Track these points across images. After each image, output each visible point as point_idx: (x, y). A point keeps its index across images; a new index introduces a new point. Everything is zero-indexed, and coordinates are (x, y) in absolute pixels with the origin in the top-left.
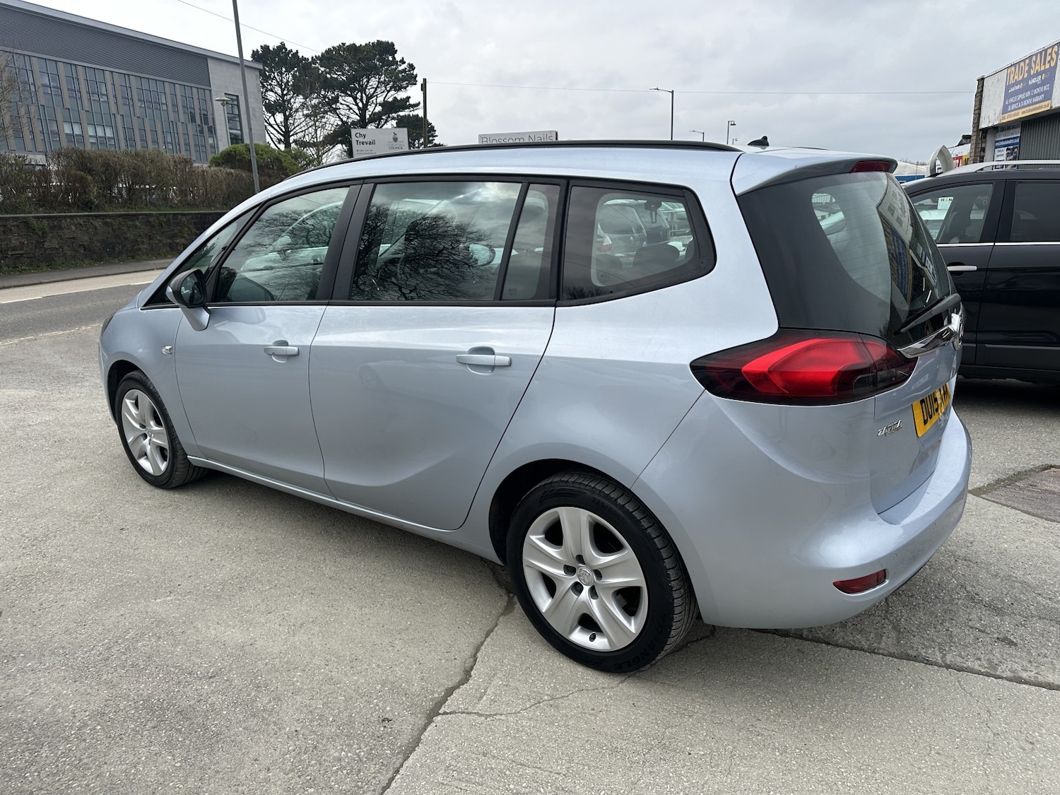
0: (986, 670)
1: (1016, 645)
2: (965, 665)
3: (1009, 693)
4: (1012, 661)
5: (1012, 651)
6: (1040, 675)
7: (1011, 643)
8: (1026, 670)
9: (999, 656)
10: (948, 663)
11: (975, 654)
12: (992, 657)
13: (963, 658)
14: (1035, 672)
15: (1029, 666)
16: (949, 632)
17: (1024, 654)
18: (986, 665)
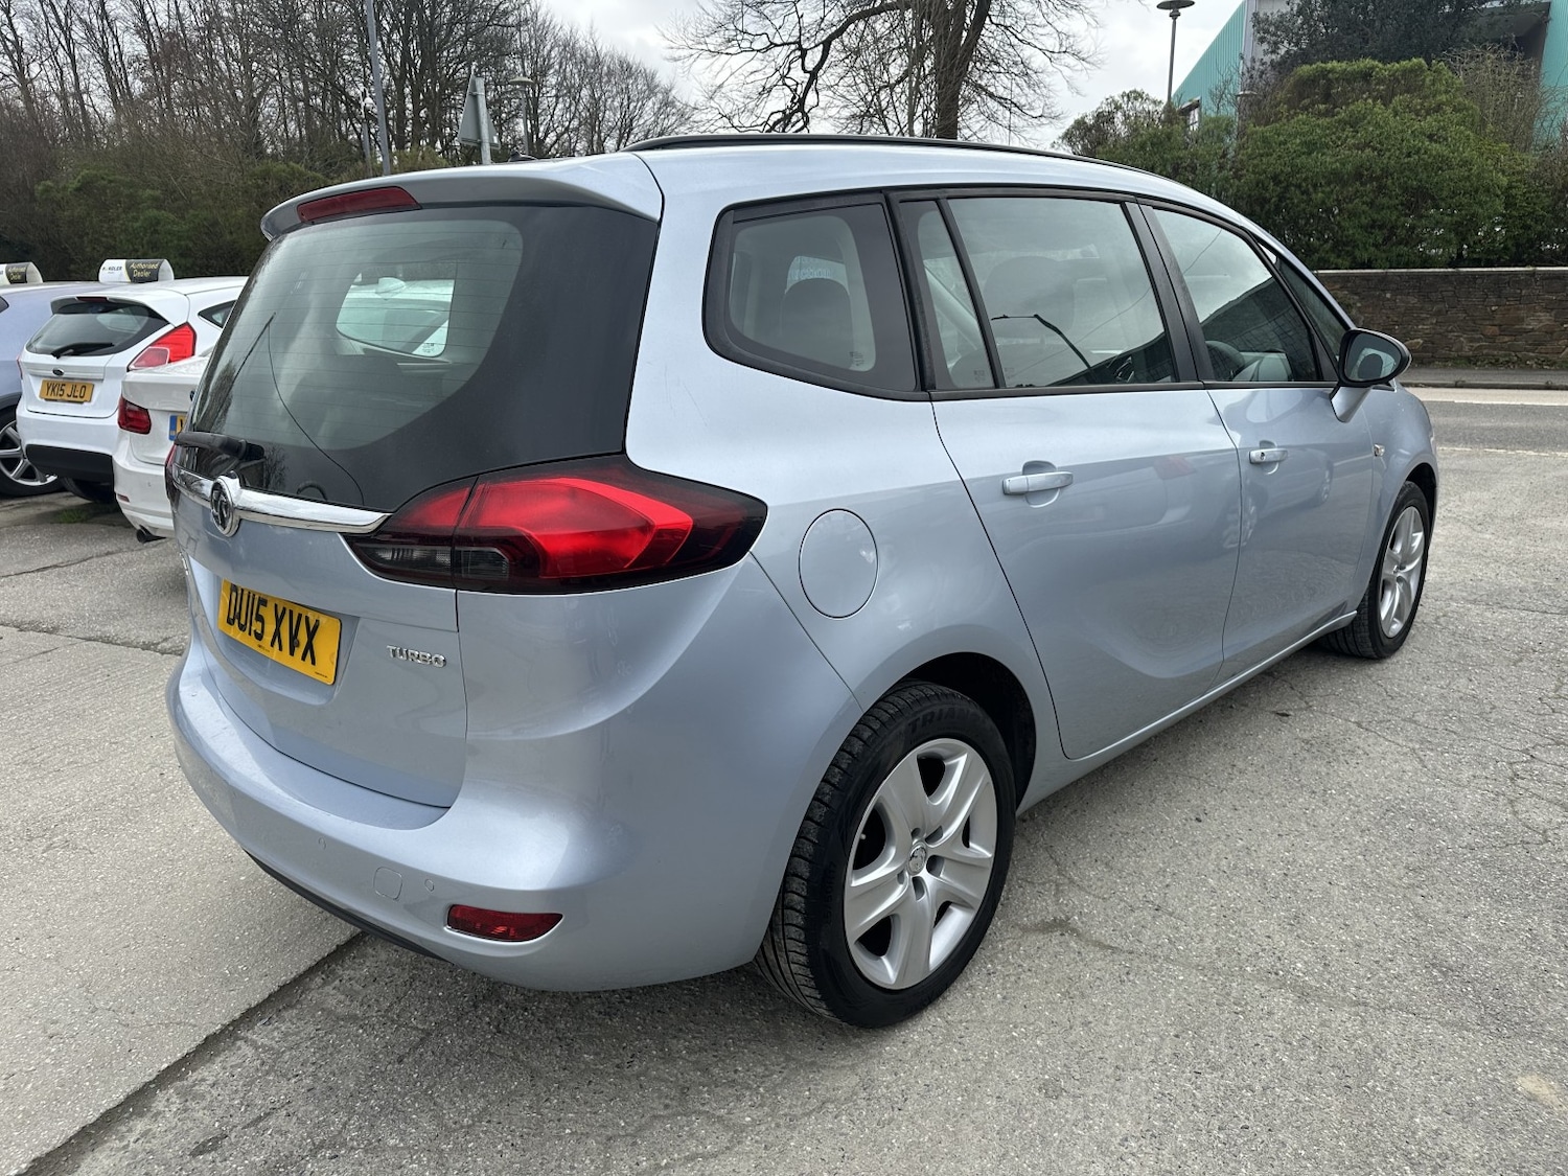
0: (191, 1080)
1: (194, 1154)
2: (219, 1059)
3: (128, 1069)
4: (174, 1128)
5: (189, 1142)
6: (118, 1150)
7: (201, 1150)
8: (145, 1134)
9: (196, 1115)
10: (239, 1043)
11: (226, 1084)
12: (204, 1104)
13: (231, 1067)
14: (131, 1144)
15: (148, 1146)
16: (290, 1076)
17: (169, 1154)
18: (197, 1087)
